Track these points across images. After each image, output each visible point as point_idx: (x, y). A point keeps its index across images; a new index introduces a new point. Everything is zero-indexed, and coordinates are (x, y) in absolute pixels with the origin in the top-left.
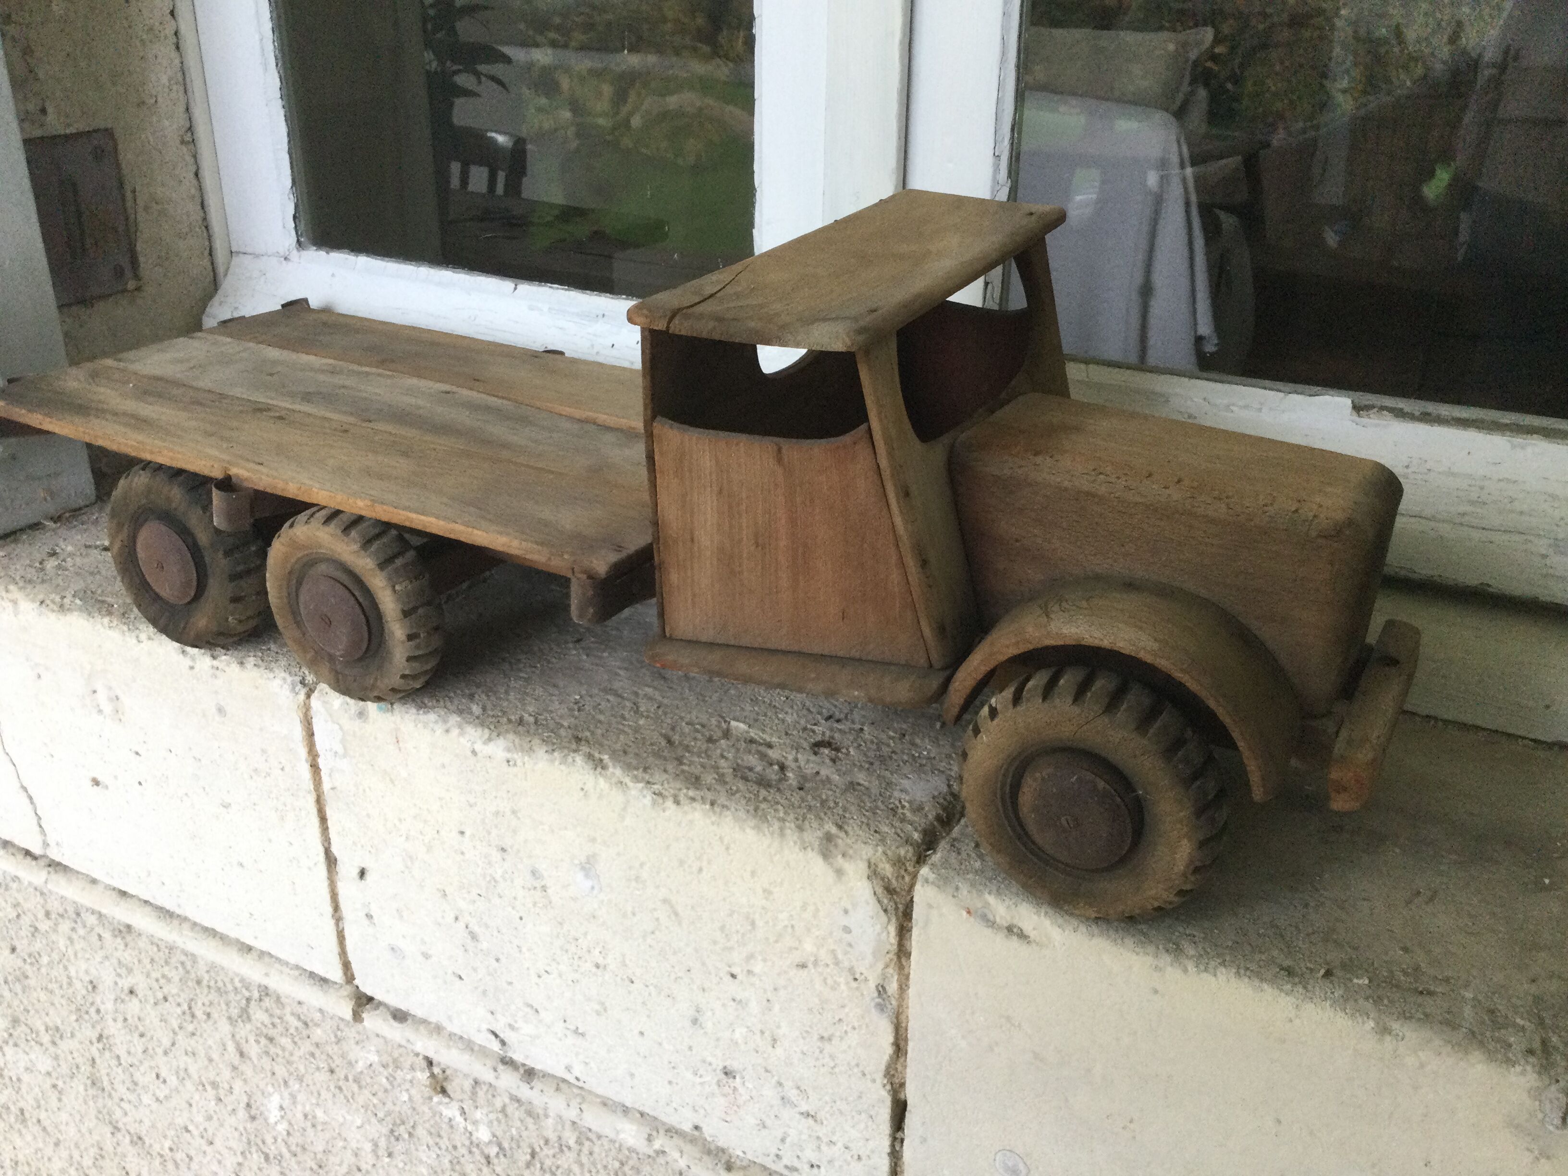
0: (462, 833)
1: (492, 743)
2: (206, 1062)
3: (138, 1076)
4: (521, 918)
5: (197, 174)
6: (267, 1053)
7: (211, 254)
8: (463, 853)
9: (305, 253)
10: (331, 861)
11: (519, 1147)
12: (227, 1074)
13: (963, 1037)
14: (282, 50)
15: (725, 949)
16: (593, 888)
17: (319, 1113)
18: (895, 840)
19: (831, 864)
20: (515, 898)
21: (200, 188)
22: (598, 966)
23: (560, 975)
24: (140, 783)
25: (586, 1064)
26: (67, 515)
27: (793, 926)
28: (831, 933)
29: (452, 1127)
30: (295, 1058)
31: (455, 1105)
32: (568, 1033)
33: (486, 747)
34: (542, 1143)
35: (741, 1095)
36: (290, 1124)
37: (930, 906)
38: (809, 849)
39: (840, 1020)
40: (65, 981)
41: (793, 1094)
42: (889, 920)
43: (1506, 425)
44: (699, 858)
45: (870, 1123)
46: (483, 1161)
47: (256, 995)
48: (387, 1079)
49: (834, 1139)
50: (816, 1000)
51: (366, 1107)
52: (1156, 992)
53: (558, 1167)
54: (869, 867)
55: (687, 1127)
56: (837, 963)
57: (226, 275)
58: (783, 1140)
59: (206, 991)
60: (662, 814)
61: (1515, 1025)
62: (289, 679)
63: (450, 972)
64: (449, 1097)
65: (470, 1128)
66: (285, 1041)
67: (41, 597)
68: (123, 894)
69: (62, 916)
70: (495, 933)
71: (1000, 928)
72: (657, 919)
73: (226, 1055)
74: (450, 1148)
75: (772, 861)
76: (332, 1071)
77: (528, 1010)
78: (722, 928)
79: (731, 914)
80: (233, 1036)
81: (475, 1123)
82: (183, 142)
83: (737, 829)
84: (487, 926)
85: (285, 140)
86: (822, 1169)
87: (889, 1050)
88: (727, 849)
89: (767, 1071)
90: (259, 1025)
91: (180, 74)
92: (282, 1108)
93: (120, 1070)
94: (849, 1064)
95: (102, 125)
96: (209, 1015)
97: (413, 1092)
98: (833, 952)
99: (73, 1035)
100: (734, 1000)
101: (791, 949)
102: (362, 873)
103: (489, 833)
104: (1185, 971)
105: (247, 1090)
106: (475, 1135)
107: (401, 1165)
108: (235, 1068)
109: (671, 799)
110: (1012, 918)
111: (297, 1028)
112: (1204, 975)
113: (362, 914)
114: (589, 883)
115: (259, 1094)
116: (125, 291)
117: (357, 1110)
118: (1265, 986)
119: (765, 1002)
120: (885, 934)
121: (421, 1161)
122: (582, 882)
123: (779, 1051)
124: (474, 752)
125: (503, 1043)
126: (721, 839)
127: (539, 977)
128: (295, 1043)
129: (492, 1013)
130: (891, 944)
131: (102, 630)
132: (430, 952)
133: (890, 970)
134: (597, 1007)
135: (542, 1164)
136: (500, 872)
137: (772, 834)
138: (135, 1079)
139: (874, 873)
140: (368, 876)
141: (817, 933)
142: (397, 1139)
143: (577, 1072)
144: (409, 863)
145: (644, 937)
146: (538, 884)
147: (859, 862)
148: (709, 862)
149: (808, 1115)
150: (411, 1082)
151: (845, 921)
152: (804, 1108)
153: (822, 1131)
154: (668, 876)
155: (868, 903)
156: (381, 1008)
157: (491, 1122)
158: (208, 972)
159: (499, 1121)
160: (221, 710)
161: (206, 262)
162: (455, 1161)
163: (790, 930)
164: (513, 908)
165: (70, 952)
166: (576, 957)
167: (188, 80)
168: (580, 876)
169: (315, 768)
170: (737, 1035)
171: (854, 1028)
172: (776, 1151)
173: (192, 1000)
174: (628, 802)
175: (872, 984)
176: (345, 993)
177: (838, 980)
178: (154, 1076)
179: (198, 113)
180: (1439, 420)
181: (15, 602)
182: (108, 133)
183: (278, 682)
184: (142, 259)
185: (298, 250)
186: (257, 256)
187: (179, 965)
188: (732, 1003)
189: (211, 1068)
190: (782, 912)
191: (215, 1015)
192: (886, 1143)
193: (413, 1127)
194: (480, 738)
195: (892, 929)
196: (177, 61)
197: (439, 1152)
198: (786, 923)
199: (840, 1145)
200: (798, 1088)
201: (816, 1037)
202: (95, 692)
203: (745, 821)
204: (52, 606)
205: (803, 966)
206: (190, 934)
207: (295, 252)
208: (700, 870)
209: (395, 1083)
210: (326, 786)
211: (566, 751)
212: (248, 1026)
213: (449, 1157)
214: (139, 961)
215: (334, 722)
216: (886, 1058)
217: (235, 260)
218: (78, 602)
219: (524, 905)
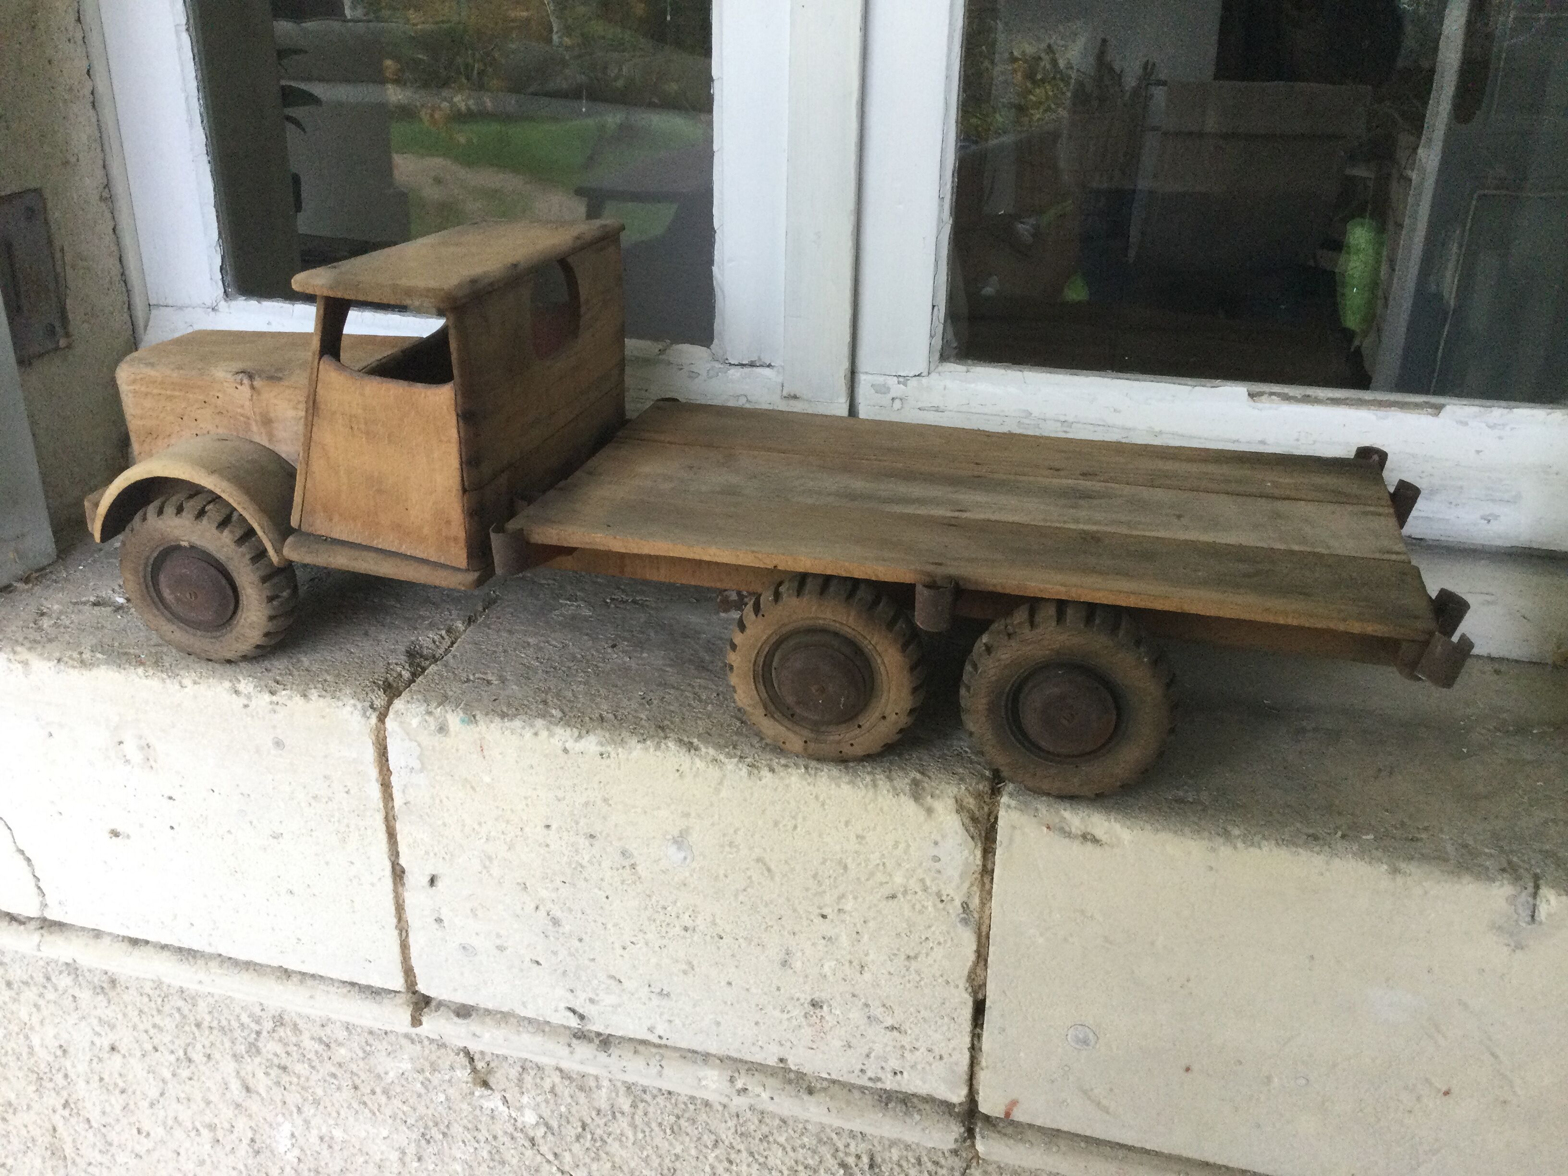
0: (548, 827)
1: (583, 740)
2: (203, 1105)
3: (112, 1136)
4: (607, 897)
5: (114, 230)
6: (278, 1083)
7: (129, 308)
8: (547, 846)
9: (233, 303)
10: (398, 874)
11: (568, 1122)
12: (228, 1112)
13: (1041, 935)
14: (206, 107)
15: (816, 894)
16: (685, 858)
17: (338, 1134)
18: (972, 778)
19: (922, 805)
20: (602, 880)
21: (118, 244)
22: (686, 929)
23: (647, 944)
24: (172, 828)
25: (670, 1021)
26: (35, 575)
27: (884, 864)
28: (921, 864)
29: (493, 1118)
30: (312, 1083)
31: (498, 1096)
32: (653, 996)
33: (578, 744)
34: (594, 1114)
35: (827, 1022)
36: (302, 1150)
37: (1014, 828)
38: (902, 794)
39: (927, 938)
40: (25, 1051)
41: (878, 1012)
42: (976, 845)
43: (1369, 401)
44: (794, 818)
45: (952, 1025)
46: (528, 1144)
47: (268, 1025)
48: (422, 1083)
49: (917, 1045)
50: (905, 925)
51: (394, 1117)
52: (1211, 868)
53: (610, 1134)
54: (957, 801)
55: (772, 1061)
56: (925, 890)
57: (146, 327)
58: (868, 1056)
59: (207, 1032)
60: (759, 782)
61: (1486, 854)
62: (359, 706)
63: (528, 959)
64: (491, 1089)
65: (514, 1115)
66: (301, 1068)
67: (57, 655)
68: (135, 942)
69: (26, 983)
70: (579, 915)
71: (1076, 837)
72: (750, 878)
73: (228, 1095)
74: (490, 1138)
75: (866, 810)
76: (356, 1088)
77: (612, 982)
78: (815, 876)
79: (824, 862)
80: (238, 1073)
81: (520, 1109)
82: (101, 199)
83: (833, 786)
84: (570, 910)
85: (212, 194)
86: (905, 1074)
87: (970, 956)
88: (823, 804)
89: (854, 996)
90: (270, 1056)
91: (97, 132)
92: (293, 1135)
93: (90, 1134)
94: (934, 976)
95: (33, 185)
96: (209, 1057)
97: (451, 1091)
98: (922, 881)
99: (29, 1107)
100: (824, 938)
101: (881, 884)
102: (432, 881)
103: (577, 823)
104: (1235, 848)
105: (253, 1125)
106: (520, 1120)
107: (431, 1167)
108: (238, 1106)
109: (766, 769)
110: (1086, 827)
111: (317, 1052)
112: (1251, 849)
113: (431, 920)
114: (682, 855)
115: (266, 1127)
116: (57, 349)
117: (384, 1121)
118: (1301, 850)
119: (854, 935)
120: (972, 857)
121: (455, 1159)
122: (675, 855)
123: (867, 976)
124: (566, 751)
125: (582, 1017)
126: (817, 797)
127: (624, 948)
128: (313, 1067)
129: (572, 991)
130: (977, 866)
131: (137, 680)
132: (505, 945)
133: (975, 888)
134: (684, 967)
135: (593, 1134)
136: (587, 858)
137: (866, 786)
138: (109, 1140)
139: (960, 808)
140: (439, 884)
141: (907, 866)
142: (428, 1142)
143: (660, 1031)
144: (487, 863)
145: (736, 896)
146: (627, 863)
147: (947, 799)
148: (804, 819)
149: (893, 1028)
150: (450, 1081)
151: (935, 852)
152: (889, 1022)
153: (906, 1041)
154: (762, 837)
155: (957, 833)
156: (442, 1008)
157: (538, 1105)
158: (210, 1012)
159: (547, 1101)
160: (279, 744)
161: (126, 316)
162: (494, 1151)
163: (881, 867)
164: (600, 889)
165: (35, 1020)
166: (664, 925)
167: (105, 136)
168: (673, 849)
169: (386, 786)
170: (826, 969)
171: (939, 943)
172: (860, 1066)
173: (188, 1045)
174: (724, 776)
175: (958, 903)
176: (401, 1001)
177: (926, 904)
178: (135, 1131)
179: (115, 170)
180: (1317, 401)
181: (25, 663)
182: (38, 192)
183: (349, 708)
184: (70, 316)
185: (226, 300)
186: (181, 308)
187: (174, 1012)
188: (823, 941)
189: (208, 1111)
190: (873, 853)
191: (217, 1056)
192: (967, 1040)
193: (448, 1126)
194: (571, 736)
195: (979, 853)
196: (94, 120)
197: (476, 1145)
198: (878, 861)
199: (923, 1050)
200: (884, 1006)
201: (903, 957)
202: (121, 743)
203: (840, 778)
204: (71, 662)
205: (893, 897)
206: (219, 971)
207: (223, 303)
208: (795, 827)
209: (430, 1088)
210: (398, 802)
211: (657, 740)
212: (257, 1060)
213: (488, 1148)
214: (125, 1015)
215: (411, 740)
216: (969, 964)
217: (154, 312)
218: (99, 656)
219: (611, 885)
